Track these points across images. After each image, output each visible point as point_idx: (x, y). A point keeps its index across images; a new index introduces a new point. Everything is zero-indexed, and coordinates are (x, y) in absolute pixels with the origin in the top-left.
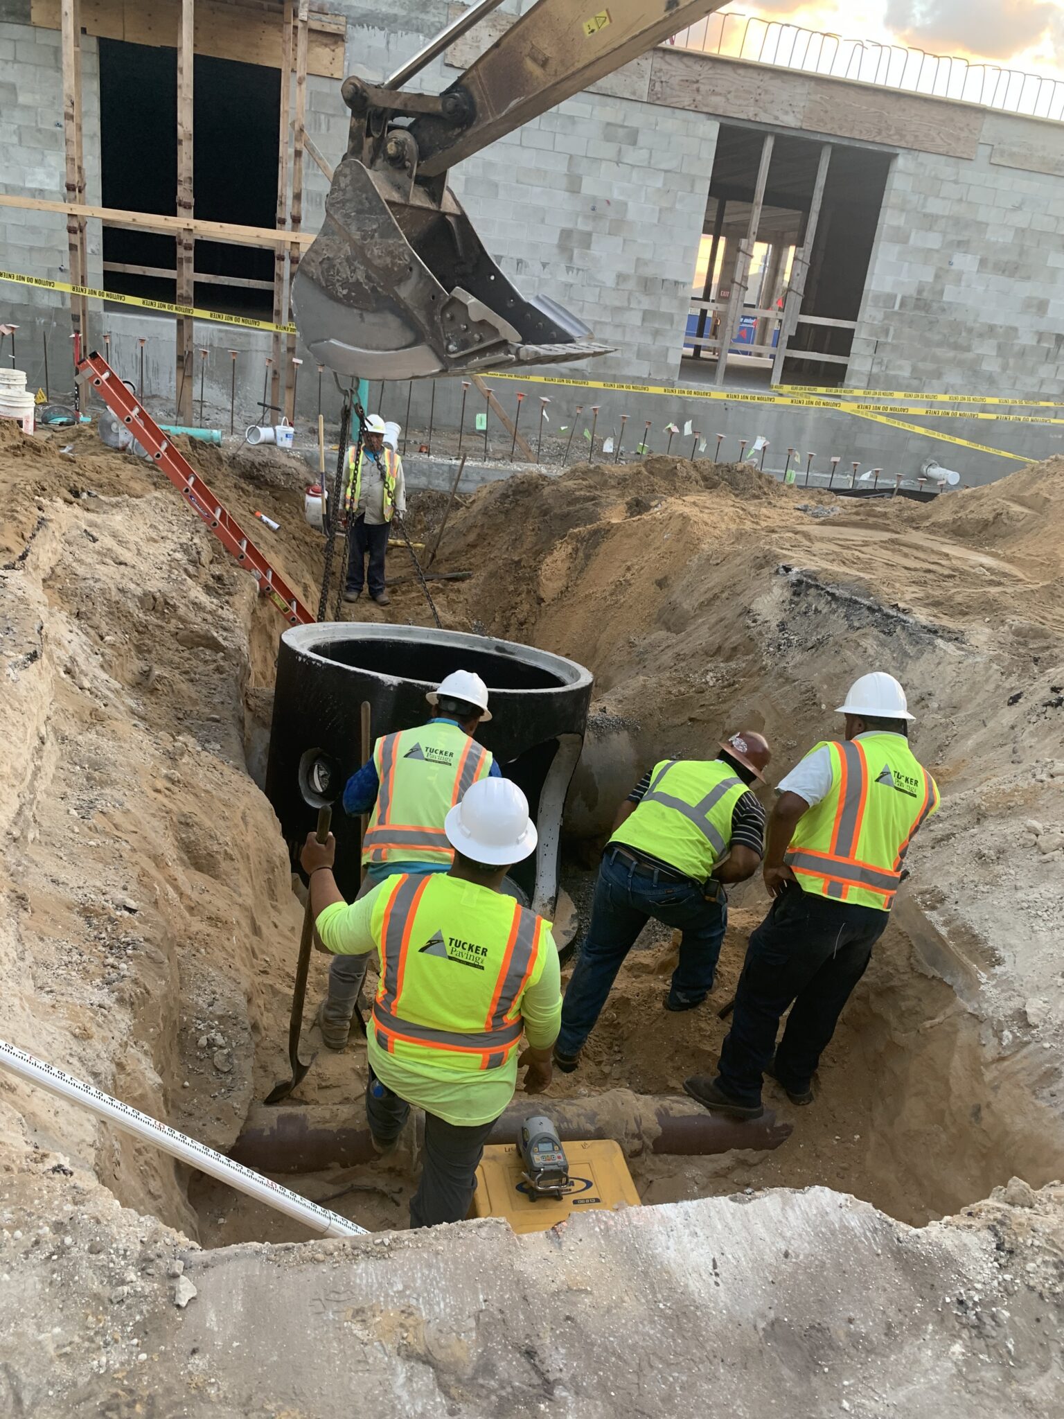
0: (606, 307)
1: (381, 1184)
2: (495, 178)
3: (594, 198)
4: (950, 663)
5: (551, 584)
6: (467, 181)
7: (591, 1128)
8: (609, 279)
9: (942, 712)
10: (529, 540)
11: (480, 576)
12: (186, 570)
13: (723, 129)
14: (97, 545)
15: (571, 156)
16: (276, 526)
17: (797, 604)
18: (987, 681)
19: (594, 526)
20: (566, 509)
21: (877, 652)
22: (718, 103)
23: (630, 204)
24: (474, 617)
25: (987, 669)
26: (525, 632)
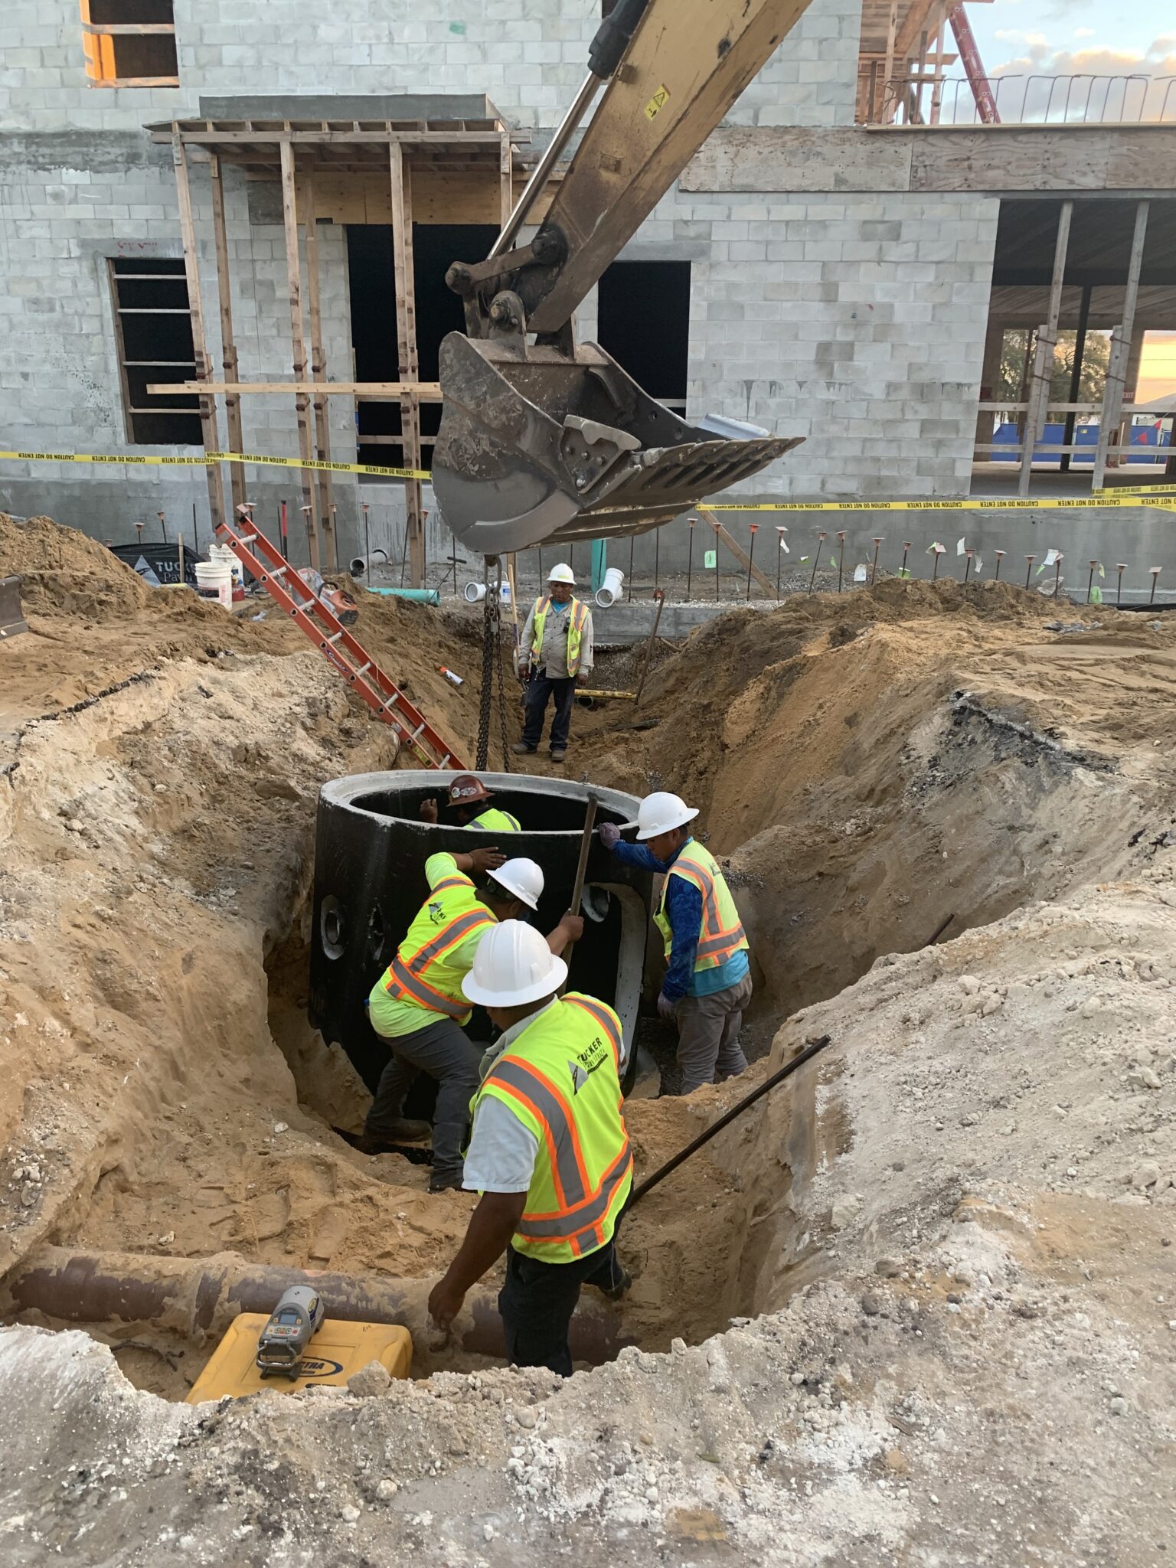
0: (876, 422)
1: (162, 1346)
2: (739, 298)
3: (854, 304)
4: (1085, 797)
5: (737, 729)
6: (710, 306)
7: (393, 1311)
8: (877, 391)
9: (1065, 858)
10: (722, 681)
11: (665, 725)
12: (303, 724)
13: (1004, 205)
14: (210, 701)
15: (824, 264)
16: (458, 680)
17: (955, 734)
18: (1122, 817)
19: (789, 661)
20: (768, 645)
21: (1014, 787)
22: (997, 178)
23: (896, 305)
24: (652, 768)
25: (1124, 802)
26: (703, 782)
